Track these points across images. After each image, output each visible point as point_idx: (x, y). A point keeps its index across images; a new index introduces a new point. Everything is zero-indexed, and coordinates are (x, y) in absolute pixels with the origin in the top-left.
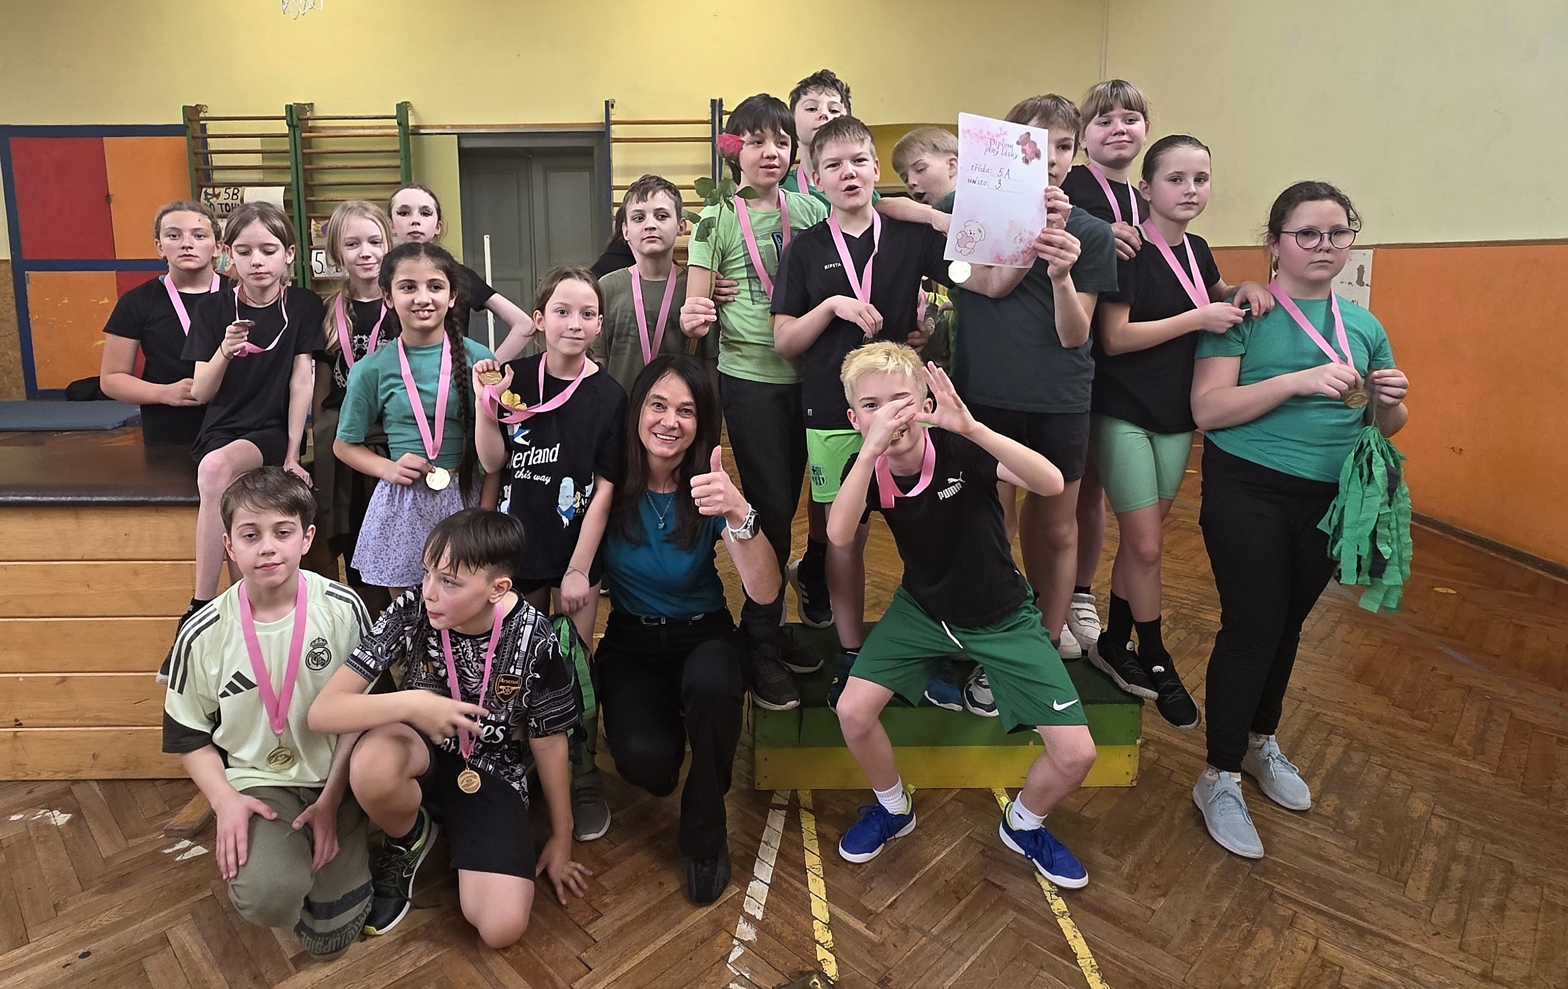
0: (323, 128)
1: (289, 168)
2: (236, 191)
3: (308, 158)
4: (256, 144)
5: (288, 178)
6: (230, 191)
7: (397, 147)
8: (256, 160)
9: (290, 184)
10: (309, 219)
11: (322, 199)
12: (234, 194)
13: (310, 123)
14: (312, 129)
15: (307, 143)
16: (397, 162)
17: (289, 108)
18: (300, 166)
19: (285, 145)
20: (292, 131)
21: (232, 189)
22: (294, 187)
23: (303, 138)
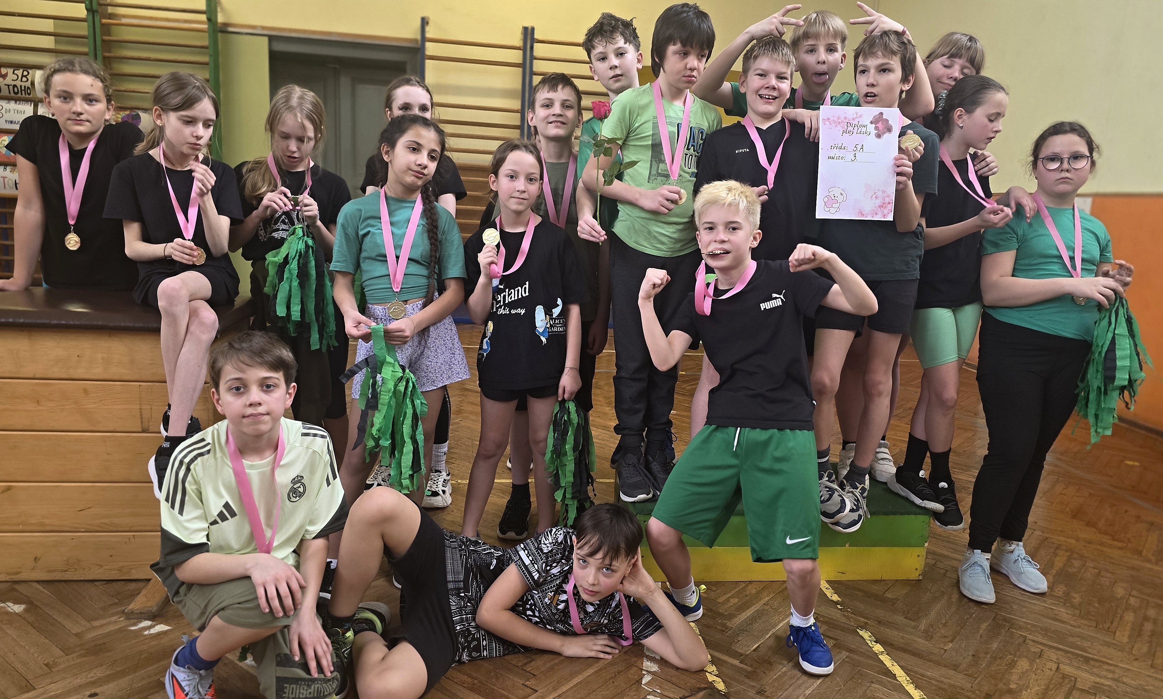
0: (124, 16)
2: (25, 73)
3: (108, 45)
4: (48, 25)
6: (19, 72)
7: (206, 43)
8: (48, 42)
11: (124, 89)
12: (23, 76)
13: (110, 10)
14: (112, 16)
15: (106, 29)
16: (205, 59)
18: (99, 52)
19: (83, 29)
20: (91, 17)
21: (21, 71)
23: (103, 25)
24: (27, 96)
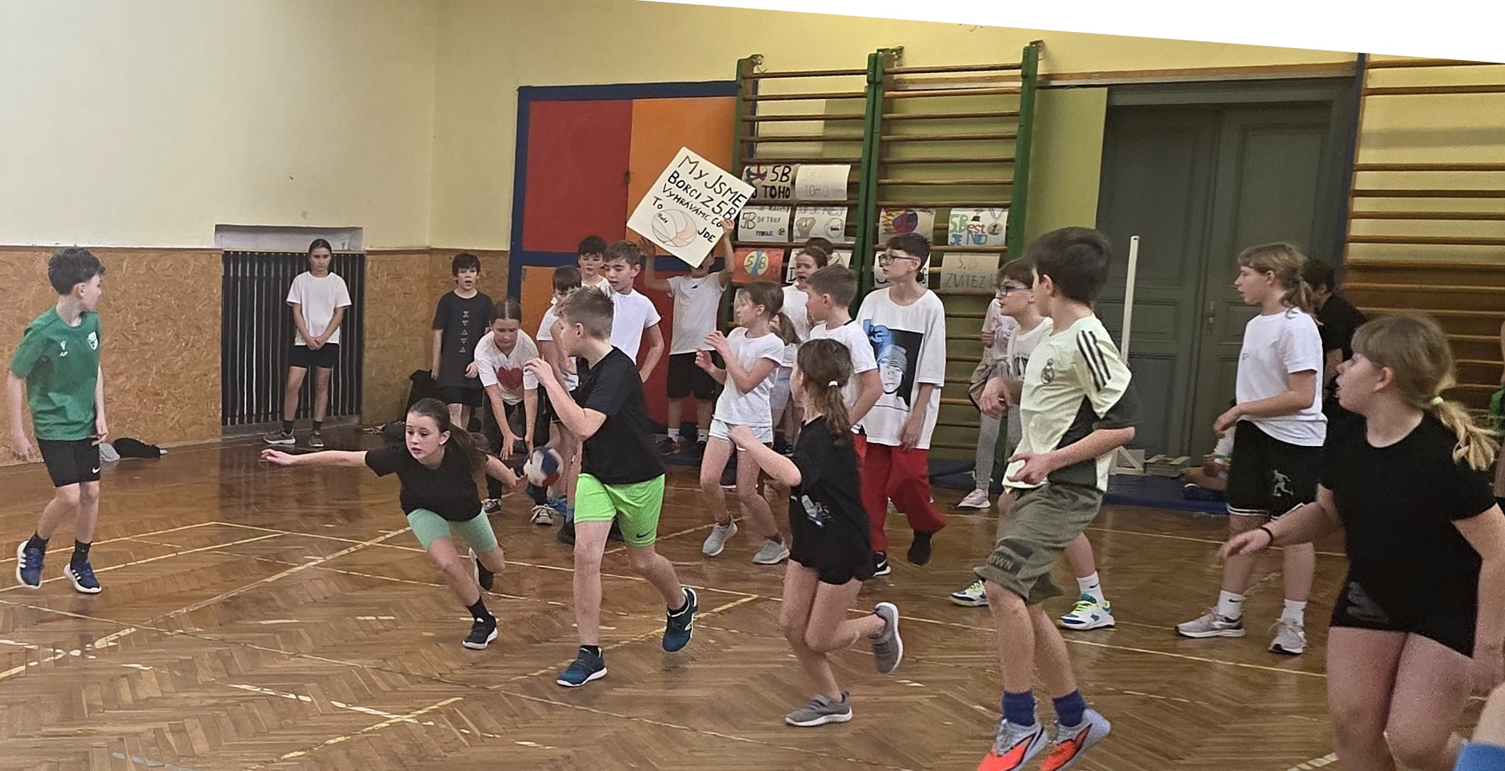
0: (913, 82)
1: (859, 139)
2: (787, 170)
3: (888, 124)
4: (818, 107)
5: (856, 152)
6: (779, 170)
7: (1017, 108)
8: (816, 128)
9: (859, 161)
10: (878, 209)
11: (901, 181)
12: (784, 174)
13: (896, 78)
14: (896, 86)
15: (889, 104)
17: (874, 59)
18: (876, 136)
19: (859, 108)
20: (872, 91)
22: (864, 165)
23: (884, 99)
24: (785, 199)
